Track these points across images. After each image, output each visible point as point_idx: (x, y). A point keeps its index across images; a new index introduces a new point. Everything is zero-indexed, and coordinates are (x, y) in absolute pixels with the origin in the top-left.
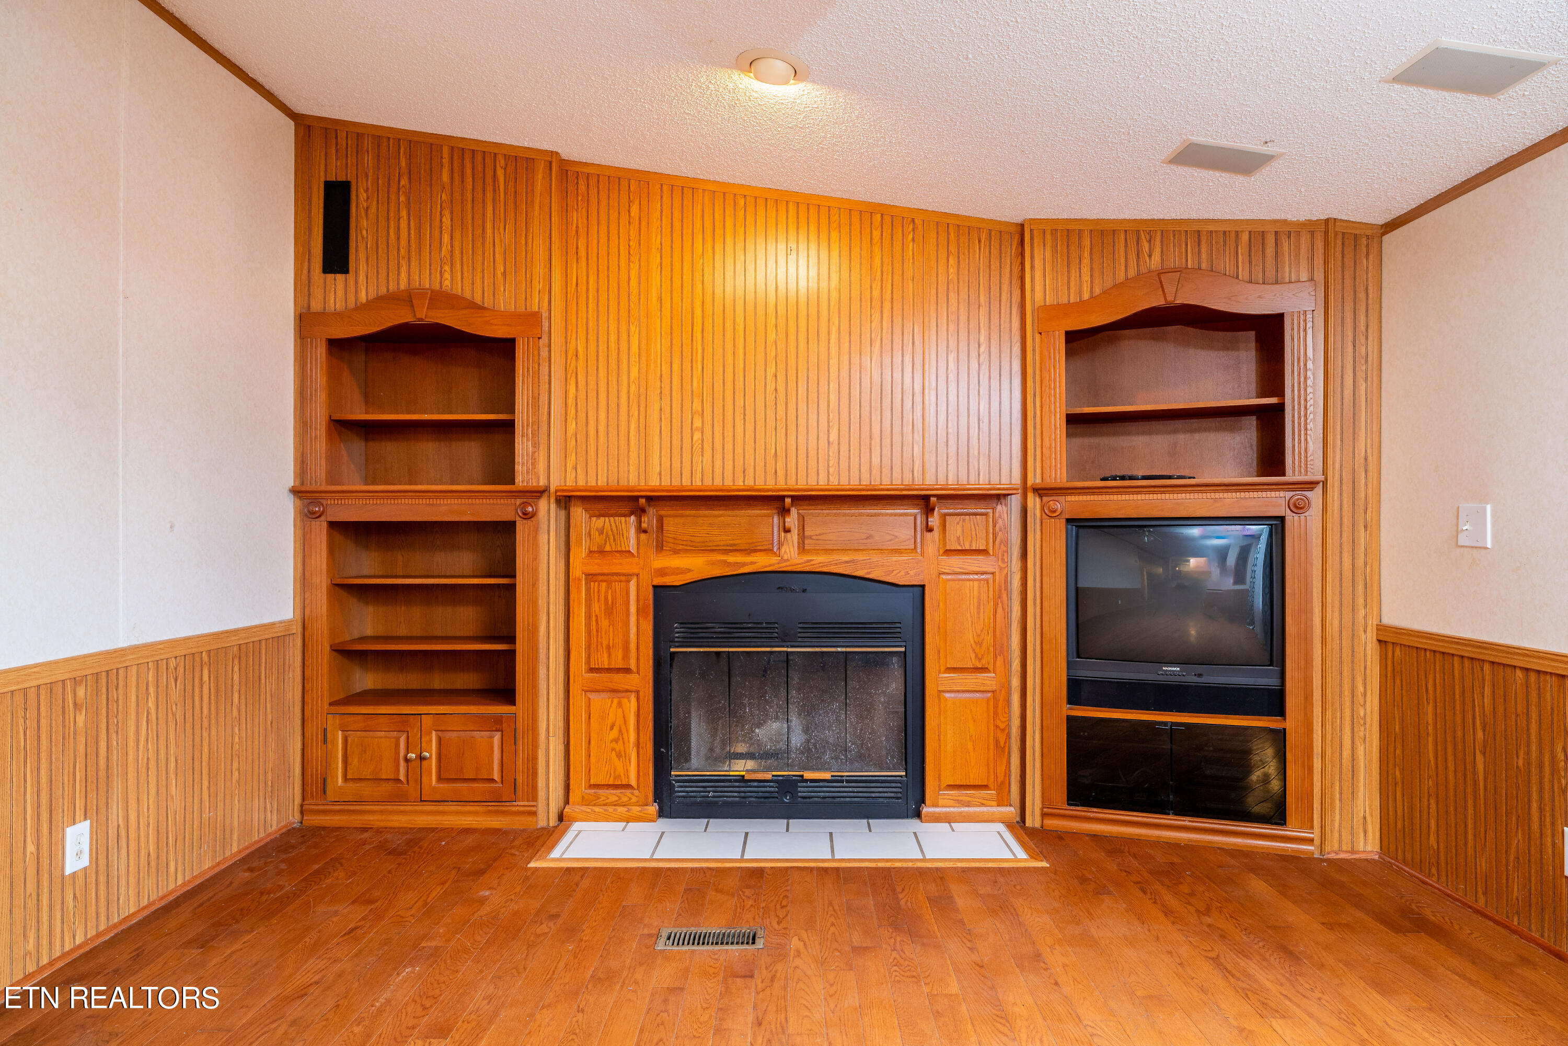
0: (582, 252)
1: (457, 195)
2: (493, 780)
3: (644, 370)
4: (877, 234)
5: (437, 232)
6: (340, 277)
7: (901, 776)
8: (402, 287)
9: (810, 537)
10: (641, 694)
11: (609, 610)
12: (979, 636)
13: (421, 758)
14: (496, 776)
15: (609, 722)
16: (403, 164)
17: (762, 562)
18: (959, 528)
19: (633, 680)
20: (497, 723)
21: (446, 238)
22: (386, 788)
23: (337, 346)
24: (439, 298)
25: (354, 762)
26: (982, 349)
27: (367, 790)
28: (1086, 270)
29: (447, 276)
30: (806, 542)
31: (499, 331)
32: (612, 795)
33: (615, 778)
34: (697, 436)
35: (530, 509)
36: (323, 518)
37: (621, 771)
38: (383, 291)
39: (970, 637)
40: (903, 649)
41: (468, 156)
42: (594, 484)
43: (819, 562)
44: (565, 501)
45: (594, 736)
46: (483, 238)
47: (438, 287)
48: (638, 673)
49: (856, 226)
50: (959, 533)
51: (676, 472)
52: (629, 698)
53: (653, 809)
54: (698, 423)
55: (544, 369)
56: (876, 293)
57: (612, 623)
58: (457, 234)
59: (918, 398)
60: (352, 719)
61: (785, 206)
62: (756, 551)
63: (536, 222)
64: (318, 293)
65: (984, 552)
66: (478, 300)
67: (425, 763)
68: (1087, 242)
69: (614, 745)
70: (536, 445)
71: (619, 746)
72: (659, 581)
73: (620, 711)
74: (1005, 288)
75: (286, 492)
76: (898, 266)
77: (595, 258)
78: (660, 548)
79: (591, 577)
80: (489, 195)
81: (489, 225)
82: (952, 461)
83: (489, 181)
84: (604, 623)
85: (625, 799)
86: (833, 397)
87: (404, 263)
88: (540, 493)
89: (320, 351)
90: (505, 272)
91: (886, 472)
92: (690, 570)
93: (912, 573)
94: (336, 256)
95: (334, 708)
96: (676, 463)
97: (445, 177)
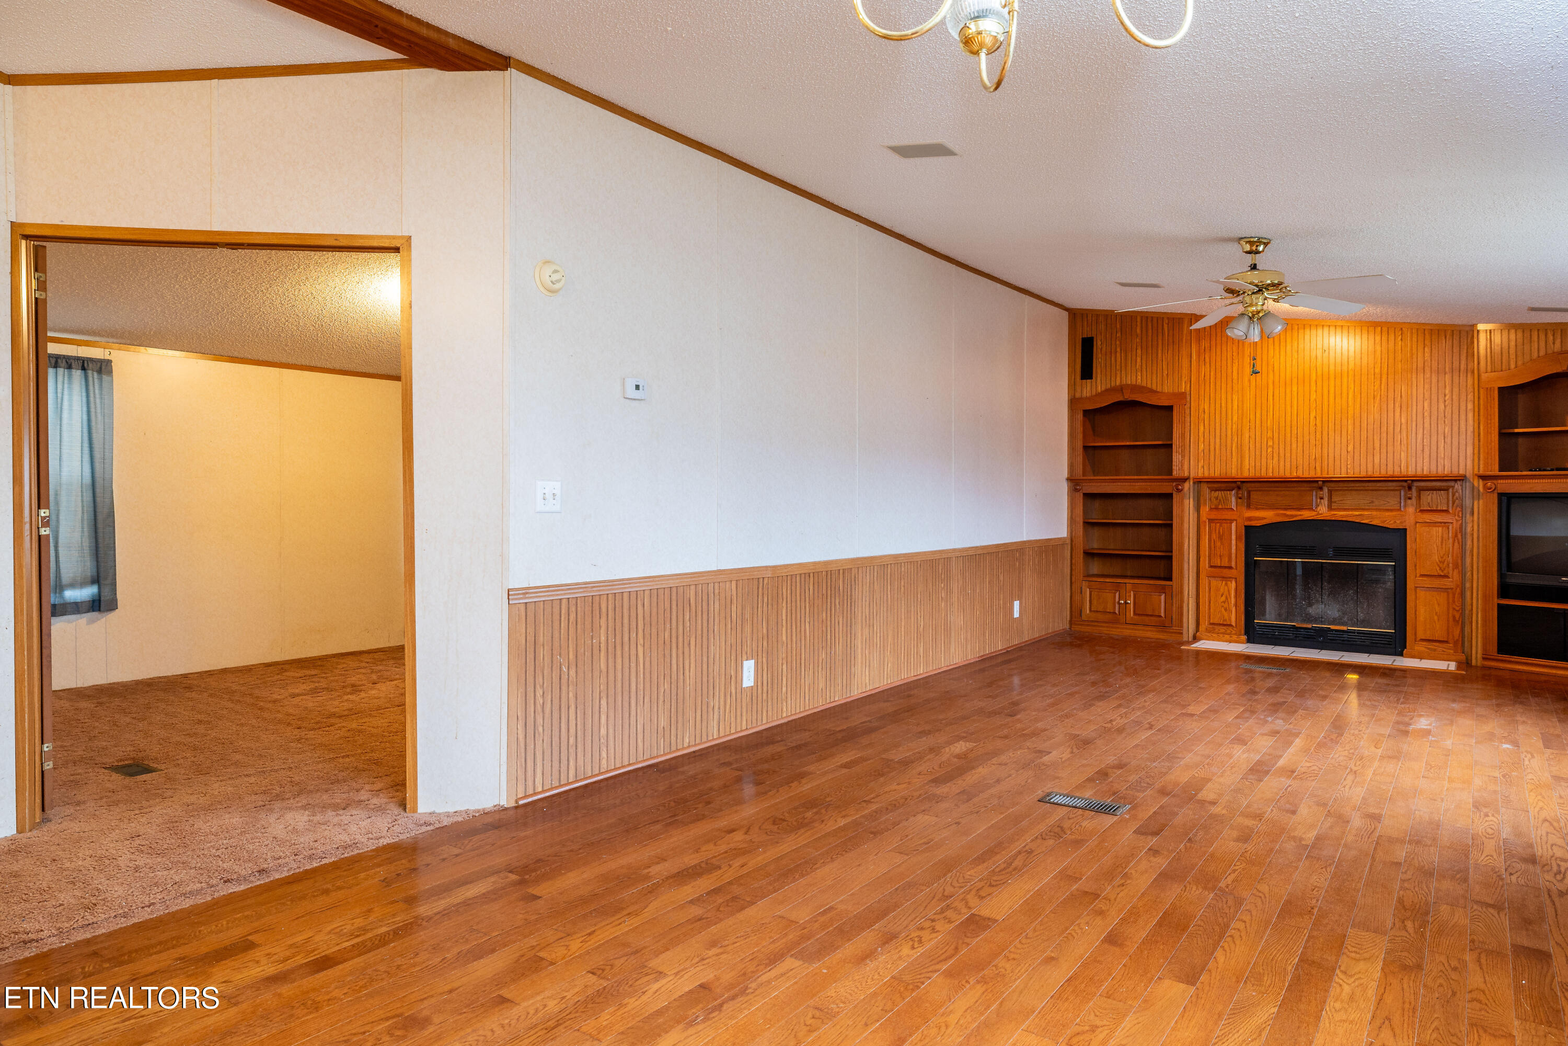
0: (1207, 360)
1: (1144, 339)
2: (1161, 616)
3: (1240, 417)
5: (1134, 357)
6: (1088, 381)
7: (1391, 632)
8: (1118, 383)
9: (1335, 502)
10: (1238, 580)
11: (1221, 537)
12: (1442, 558)
13: (1126, 603)
14: (1163, 615)
15: (1221, 593)
16: (1118, 326)
17: (1306, 515)
18: (1429, 497)
19: (1233, 573)
20: (1163, 590)
21: (1139, 360)
22: (1110, 616)
23: (1086, 413)
24: (1135, 388)
25: (1095, 602)
27: (1100, 617)
29: (1139, 377)
30: (1333, 504)
31: (1166, 403)
32: (1222, 629)
33: (1224, 623)
34: (1270, 450)
35: (1180, 487)
36: (1081, 492)
37: (1226, 617)
38: (1109, 386)
39: (1436, 558)
40: (1393, 564)
41: (1149, 320)
42: (1213, 475)
43: (1340, 515)
44: (1199, 482)
45: (1212, 599)
46: (1157, 358)
47: (1134, 383)
48: (1237, 569)
50: (1429, 500)
51: (1258, 468)
52: (1231, 581)
53: (1244, 638)
54: (1270, 443)
55: (1188, 419)
56: (1379, 370)
57: (1222, 544)
58: (1144, 357)
59: (1404, 427)
60: (1093, 584)
62: (1303, 509)
63: (1184, 348)
64: (1078, 389)
65: (1447, 511)
66: (1154, 388)
67: (1128, 606)
68: (1513, 336)
69: (1223, 604)
70: (1183, 456)
71: (1226, 605)
72: (1248, 524)
73: (1226, 588)
74: (1463, 362)
75: (1065, 480)
76: (1393, 353)
77: (1214, 363)
78: (1249, 507)
79: (1211, 521)
80: (1160, 337)
81: (1160, 352)
82: (1427, 460)
83: (1160, 331)
84: (1218, 544)
85: (1228, 632)
86: (1350, 428)
87: (1118, 373)
88: (1185, 480)
89: (1080, 416)
90: (1168, 374)
91: (1383, 467)
92: (1265, 519)
93: (1398, 522)
94: (1087, 372)
95: (1085, 579)
96: (1258, 464)
97: (1138, 331)
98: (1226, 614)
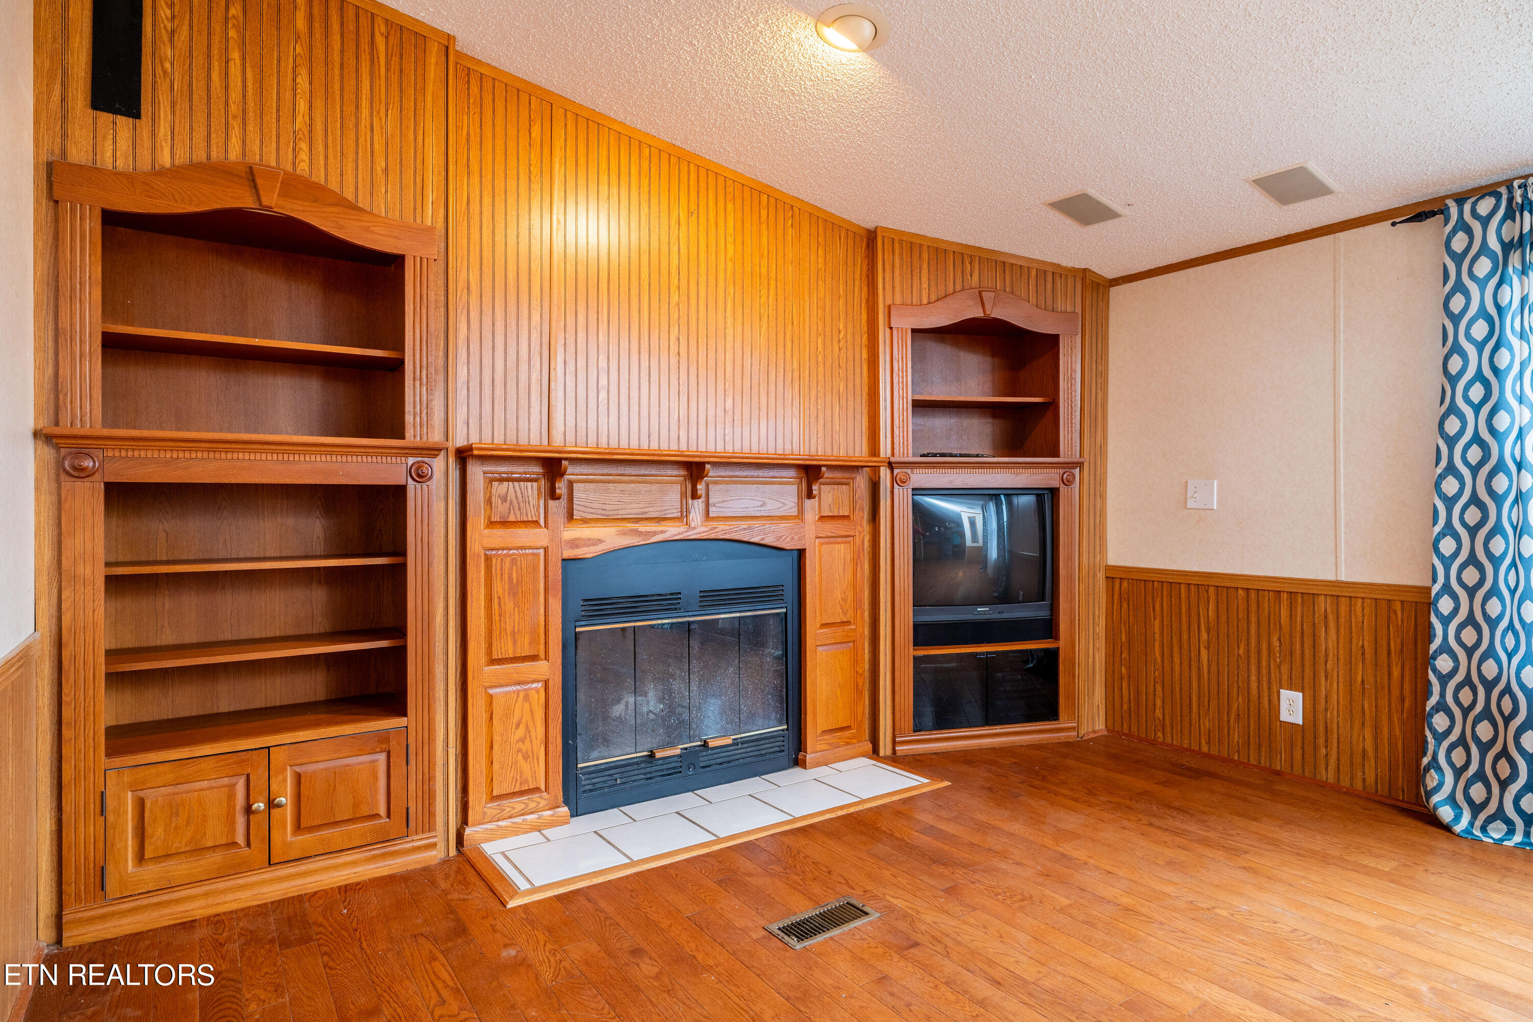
1: (318, 53)
2: (377, 816)
4: (764, 213)
5: (288, 95)
6: (123, 121)
7: (783, 730)
8: (234, 155)
9: (714, 505)
10: (551, 683)
11: (514, 590)
13: (270, 806)
14: (382, 811)
15: (515, 720)
17: (671, 530)
18: (831, 496)
19: (541, 668)
20: (381, 742)
21: (302, 106)
22: (215, 859)
24: (292, 183)
25: (157, 834)
26: (841, 336)
28: (925, 279)
29: (304, 156)
30: (712, 509)
32: (518, 804)
33: (521, 784)
34: (603, 395)
35: (423, 470)
36: (97, 477)
37: (527, 773)
38: (200, 156)
39: (838, 595)
40: (784, 610)
43: (722, 529)
44: (462, 457)
45: (496, 738)
46: (357, 118)
47: (289, 168)
48: (547, 658)
49: (748, 202)
50: (831, 501)
51: (582, 432)
52: (536, 690)
53: (565, 810)
54: (603, 382)
56: (764, 271)
57: (516, 605)
58: (319, 104)
59: (796, 375)
60: (153, 770)
61: (686, 167)
62: (665, 519)
63: (428, 116)
64: (80, 135)
65: (848, 518)
66: (349, 197)
67: (274, 812)
68: (925, 255)
69: (520, 745)
71: (525, 746)
72: (568, 553)
73: (527, 705)
74: (857, 283)
76: (780, 248)
77: (490, 177)
78: (570, 517)
79: (492, 552)
81: (365, 104)
83: (365, 46)
84: (509, 605)
85: (532, 805)
86: (729, 367)
87: (236, 125)
89: (90, 226)
90: (386, 168)
91: (772, 442)
92: (601, 541)
93: (796, 538)
94: (115, 89)
95: (118, 761)
96: (581, 424)
98: (525, 767)
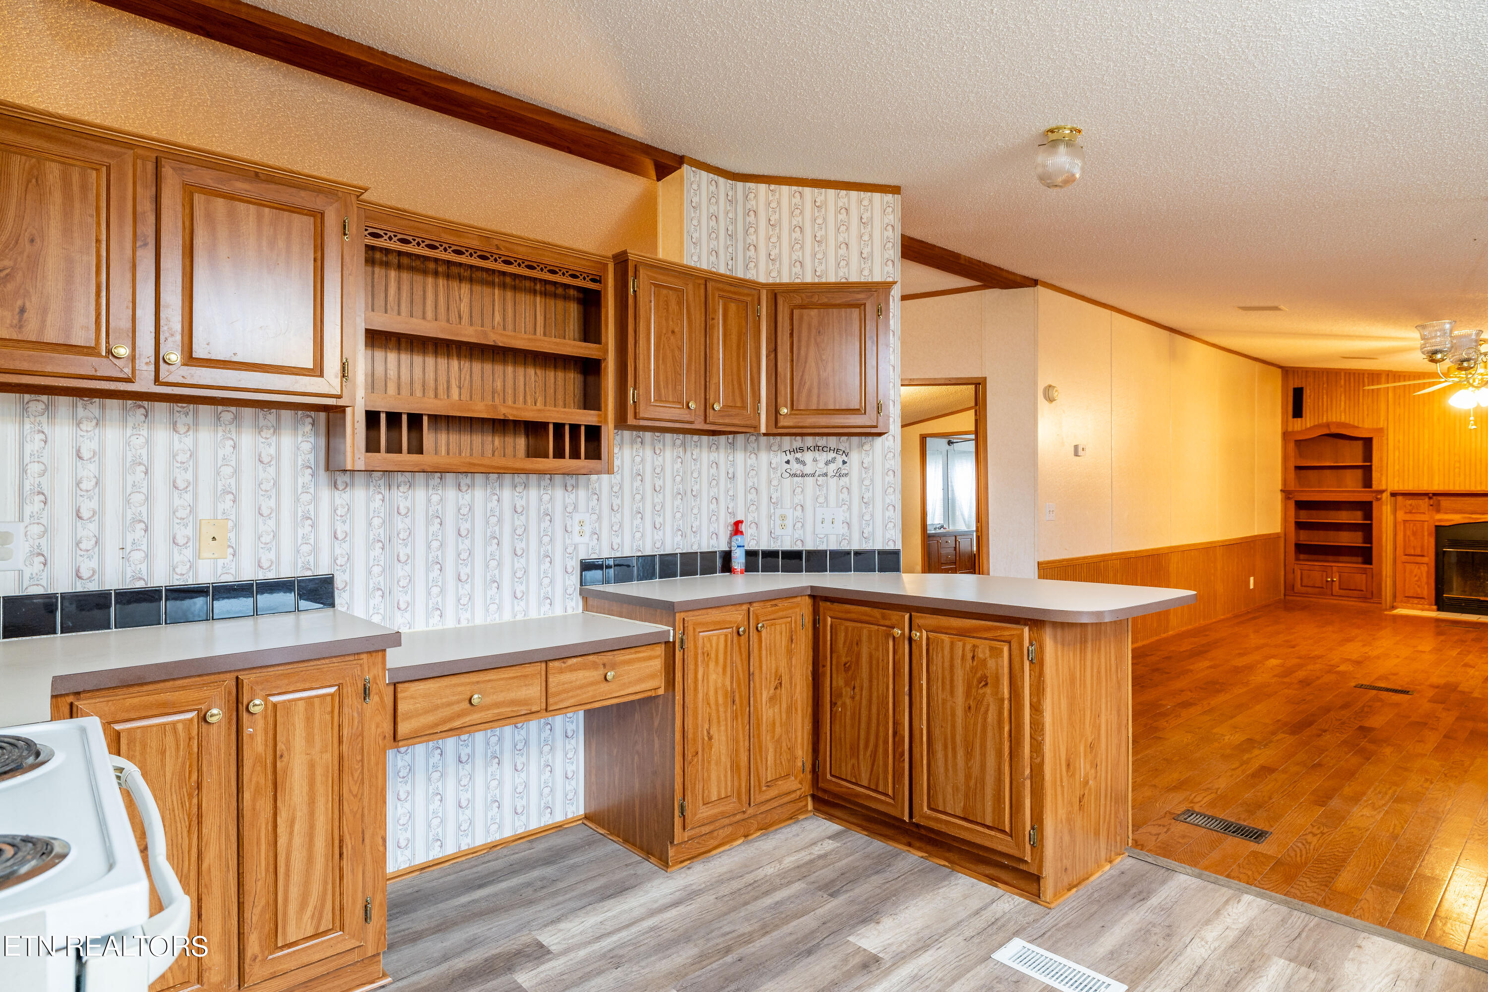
0: (1402, 403)
1: (1347, 389)
2: (1362, 591)
3: (1431, 446)
5: (1339, 402)
6: (1299, 419)
8: (1325, 421)
10: (1429, 565)
11: (1414, 534)
13: (1333, 581)
14: (1364, 590)
15: (1414, 574)
16: (1325, 379)
19: (1426, 560)
20: (1364, 571)
21: (1343, 403)
22: (1318, 590)
23: (1298, 443)
24: (1340, 424)
25: (1305, 580)
29: (1343, 417)
31: (1366, 435)
32: (1416, 600)
33: (1417, 595)
35: (1379, 497)
36: (1293, 499)
37: (1420, 592)
38: (1317, 423)
41: (1352, 375)
42: (1407, 489)
44: (1393, 495)
45: (1407, 579)
46: (1358, 403)
47: (1339, 421)
48: (1428, 557)
51: (1447, 484)
52: (1423, 566)
53: (1435, 607)
54: (1457, 465)
55: (1385, 447)
57: (1416, 538)
58: (1347, 402)
60: (1304, 566)
64: (1290, 425)
66: (1356, 424)
67: (1334, 583)
69: (1417, 582)
70: (1381, 474)
71: (1419, 583)
72: (1438, 524)
73: (1419, 571)
75: (1278, 491)
78: (1439, 512)
79: (1406, 521)
80: (1361, 388)
81: (1361, 398)
83: (1361, 382)
84: (1412, 538)
85: (1421, 602)
87: (1325, 413)
88: (1382, 492)
89: (1292, 445)
90: (1368, 414)
92: (1453, 520)
94: (1298, 412)
95: (1297, 562)
96: (1447, 481)
97: (1342, 382)
98: (1419, 590)
